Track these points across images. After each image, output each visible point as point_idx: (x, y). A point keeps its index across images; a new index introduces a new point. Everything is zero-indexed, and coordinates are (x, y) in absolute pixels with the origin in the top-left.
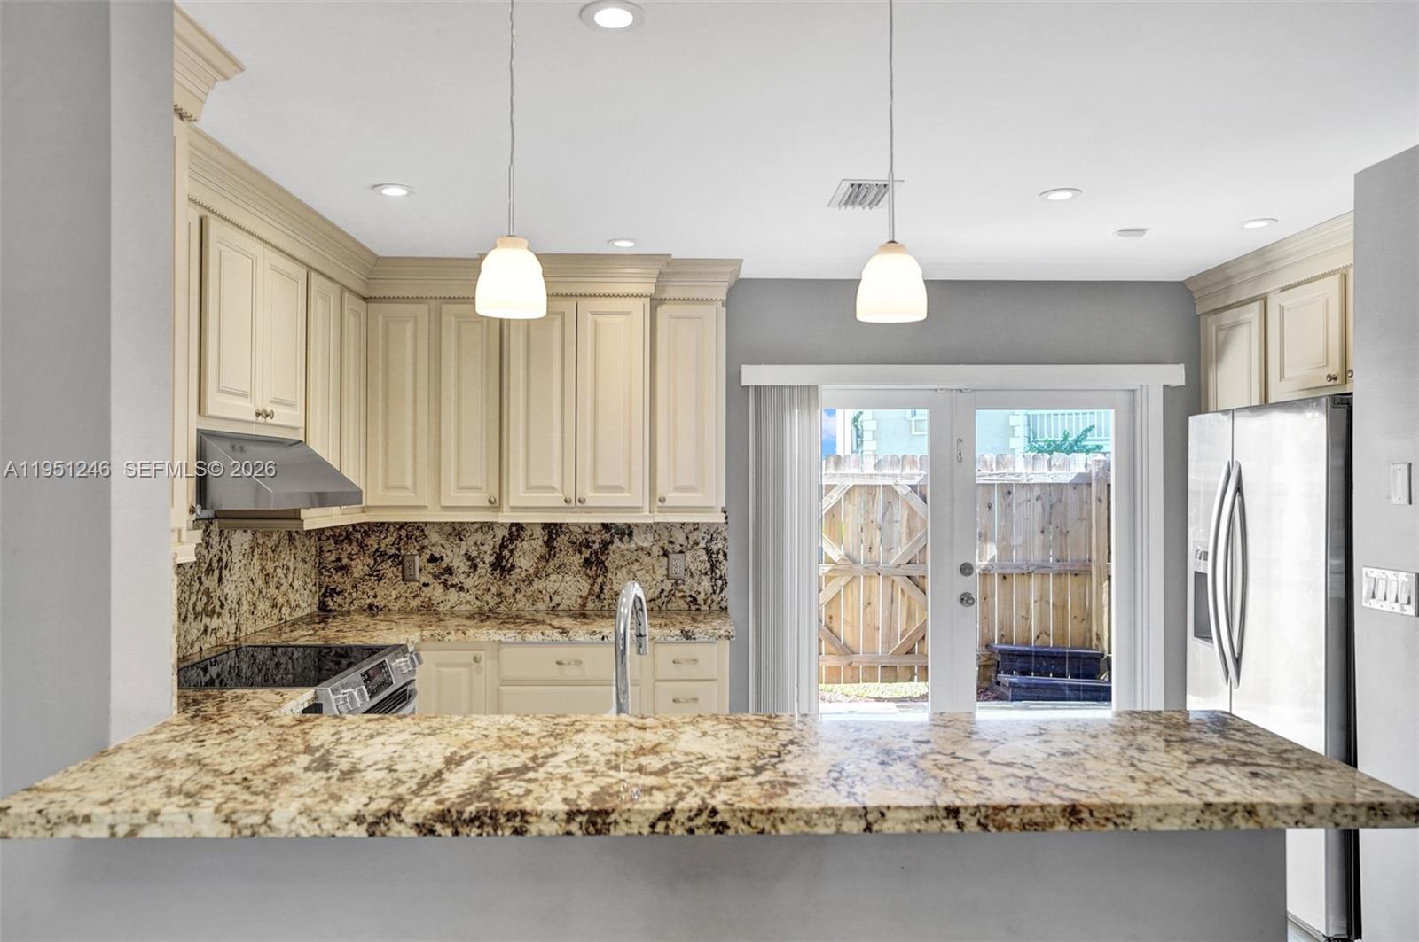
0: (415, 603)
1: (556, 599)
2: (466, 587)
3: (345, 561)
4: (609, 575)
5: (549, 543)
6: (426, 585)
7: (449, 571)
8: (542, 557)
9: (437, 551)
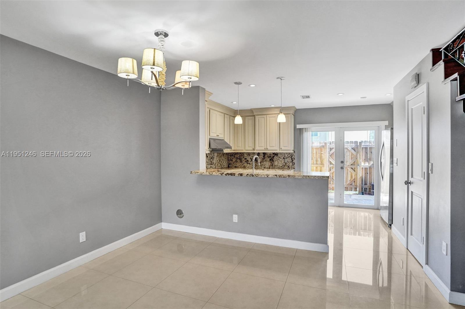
0: (242, 166)
1: (265, 166)
2: (250, 164)
3: (232, 159)
4: (274, 162)
5: (264, 156)
6: (244, 163)
7: (248, 161)
8: (263, 159)
9: (246, 158)
